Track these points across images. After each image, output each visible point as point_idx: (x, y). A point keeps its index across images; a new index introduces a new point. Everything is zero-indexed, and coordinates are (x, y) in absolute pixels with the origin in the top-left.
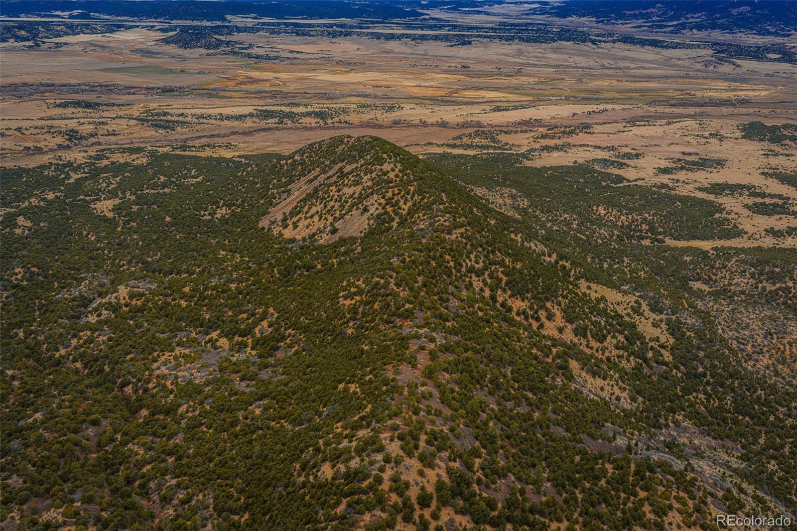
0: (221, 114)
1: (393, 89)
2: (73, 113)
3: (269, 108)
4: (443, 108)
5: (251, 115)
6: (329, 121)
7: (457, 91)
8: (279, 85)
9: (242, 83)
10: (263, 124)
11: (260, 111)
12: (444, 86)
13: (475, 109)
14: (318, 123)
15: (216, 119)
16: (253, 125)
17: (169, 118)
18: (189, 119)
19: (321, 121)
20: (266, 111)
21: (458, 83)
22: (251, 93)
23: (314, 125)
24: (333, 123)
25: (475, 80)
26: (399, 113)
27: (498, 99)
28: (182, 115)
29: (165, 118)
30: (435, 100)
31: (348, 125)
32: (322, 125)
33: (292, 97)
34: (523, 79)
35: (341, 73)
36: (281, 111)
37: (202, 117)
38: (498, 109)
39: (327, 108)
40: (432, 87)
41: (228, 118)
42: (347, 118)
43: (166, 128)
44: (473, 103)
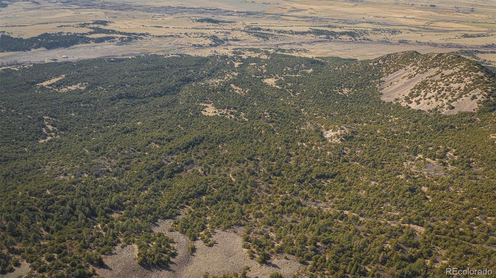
0: (291, 31)
1: (388, 19)
2: (208, 26)
3: (319, 28)
4: (427, 33)
5: (309, 32)
6: (358, 38)
7: (432, 22)
8: (314, 13)
9: (291, 11)
10: (318, 38)
11: (314, 30)
12: (422, 18)
13: (451, 35)
14: (351, 39)
15: (289, 34)
16: (312, 38)
17: (261, 31)
18: (273, 33)
19: (353, 38)
20: (317, 30)
21: (431, 17)
22: (299, 18)
23: (349, 40)
24: (360, 40)
25: (441, 15)
26: (400, 35)
27: (463, 29)
28: (268, 30)
29: (259, 31)
30: (419, 27)
31: (369, 42)
32: (354, 40)
33: (325, 21)
34: (477, 15)
35: (349, 6)
36: (326, 30)
37: (280, 32)
38: (466, 36)
39: (354, 29)
40: (414, 18)
41: (297, 33)
42: (368, 37)
43: (264, 37)
44: (446, 31)
